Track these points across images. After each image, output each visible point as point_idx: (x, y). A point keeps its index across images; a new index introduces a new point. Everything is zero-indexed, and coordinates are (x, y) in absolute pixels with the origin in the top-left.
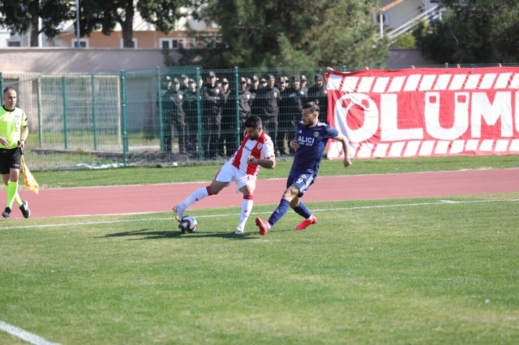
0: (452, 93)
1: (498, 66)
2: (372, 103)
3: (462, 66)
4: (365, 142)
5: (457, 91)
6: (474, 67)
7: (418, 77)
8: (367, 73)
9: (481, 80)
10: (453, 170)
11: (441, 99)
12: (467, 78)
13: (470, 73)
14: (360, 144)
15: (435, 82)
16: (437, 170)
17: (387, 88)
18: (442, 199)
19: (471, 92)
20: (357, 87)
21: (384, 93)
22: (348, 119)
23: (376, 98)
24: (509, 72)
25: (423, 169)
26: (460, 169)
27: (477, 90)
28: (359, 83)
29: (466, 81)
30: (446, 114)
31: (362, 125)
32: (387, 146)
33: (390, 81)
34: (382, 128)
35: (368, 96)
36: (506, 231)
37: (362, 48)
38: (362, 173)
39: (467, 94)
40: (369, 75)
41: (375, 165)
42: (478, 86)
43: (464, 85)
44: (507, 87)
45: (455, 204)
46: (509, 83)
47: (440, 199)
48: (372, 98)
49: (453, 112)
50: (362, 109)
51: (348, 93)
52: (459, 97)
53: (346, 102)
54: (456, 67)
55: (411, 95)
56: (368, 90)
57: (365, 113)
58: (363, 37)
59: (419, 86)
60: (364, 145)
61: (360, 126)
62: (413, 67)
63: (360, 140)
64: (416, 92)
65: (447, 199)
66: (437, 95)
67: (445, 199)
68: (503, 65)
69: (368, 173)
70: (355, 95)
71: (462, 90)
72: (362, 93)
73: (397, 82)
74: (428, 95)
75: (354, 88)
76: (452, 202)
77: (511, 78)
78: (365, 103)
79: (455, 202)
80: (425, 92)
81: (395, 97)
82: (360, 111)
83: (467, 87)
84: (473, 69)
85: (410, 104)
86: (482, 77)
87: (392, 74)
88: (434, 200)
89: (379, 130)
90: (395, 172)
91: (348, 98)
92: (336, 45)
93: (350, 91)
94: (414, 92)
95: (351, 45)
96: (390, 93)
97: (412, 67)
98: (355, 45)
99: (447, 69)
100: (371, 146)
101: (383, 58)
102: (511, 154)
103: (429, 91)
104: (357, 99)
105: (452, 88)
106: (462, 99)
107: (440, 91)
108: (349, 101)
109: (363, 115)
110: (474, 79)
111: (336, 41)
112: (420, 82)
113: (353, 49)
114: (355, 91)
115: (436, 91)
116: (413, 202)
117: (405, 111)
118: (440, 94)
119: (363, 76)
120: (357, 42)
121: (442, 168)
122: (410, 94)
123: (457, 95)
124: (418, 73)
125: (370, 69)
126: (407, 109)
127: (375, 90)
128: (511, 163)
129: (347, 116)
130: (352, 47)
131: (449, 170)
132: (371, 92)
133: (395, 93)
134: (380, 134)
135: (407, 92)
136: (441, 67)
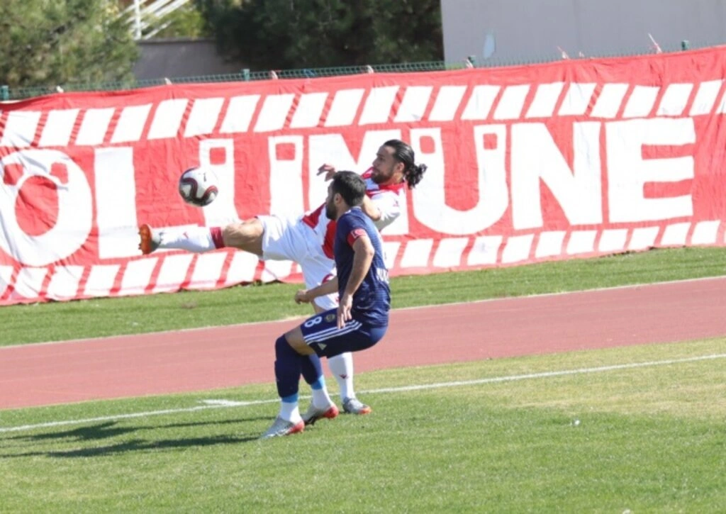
0: (264, 137)
1: (366, 70)
2: (74, 170)
3: (281, 76)
4: (62, 263)
5: (274, 133)
6: (311, 77)
7: (180, 104)
8: (61, 100)
9: (328, 106)
10: (268, 319)
11: (237, 153)
12: (296, 102)
13: (303, 90)
14: (51, 268)
15: (222, 115)
16: (229, 323)
17: (109, 134)
18: (211, 398)
19: (306, 133)
20: (38, 136)
21: (102, 146)
22: (18, 210)
23: (85, 159)
24: (391, 84)
25: (199, 321)
26: (282, 317)
27: (321, 129)
28: (41, 125)
29: (293, 109)
30: (251, 188)
31: (54, 223)
32: (115, 269)
33: (116, 117)
34: (102, 228)
35: (65, 156)
36: (335, 474)
37: (75, 43)
38: (52, 339)
39: (298, 141)
40: (64, 106)
41: (86, 316)
42: (323, 120)
43: (288, 120)
44: (390, 120)
45: (235, 408)
46: (394, 110)
47: (204, 397)
48: (74, 159)
49: (267, 183)
50: (54, 187)
51: (17, 149)
52: (278, 147)
53: (13, 172)
54: (268, 77)
55: (165, 147)
56: (64, 142)
57: (60, 193)
58: (74, 20)
59: (183, 125)
60: (59, 269)
61: (49, 226)
62: (168, 82)
63: (52, 260)
64: (178, 141)
65: (221, 397)
66: (229, 145)
67: (217, 398)
68: (377, 69)
69: (67, 337)
70: (33, 154)
71: (286, 130)
72: (51, 148)
73: (133, 119)
74: (205, 147)
75: (31, 138)
76: (232, 403)
77: (399, 98)
78: (59, 170)
79: (238, 403)
80: (199, 138)
81: (128, 153)
82: (47, 190)
83: (298, 122)
84: (309, 81)
85: (164, 169)
86: (331, 98)
87: (120, 99)
88: (190, 401)
89: (94, 234)
90: (132, 332)
91: (18, 162)
92: (15, 39)
93: (20, 144)
94: (173, 140)
95: (49, 39)
96: (117, 145)
97: (165, 82)
98: (57, 36)
99: (247, 83)
100: (78, 271)
101: (127, 64)
102: (405, 273)
103: (209, 136)
104: (41, 162)
105: (260, 128)
106: (286, 153)
107: (235, 135)
108: (19, 168)
109: (54, 200)
110: (312, 104)
111: (15, 29)
112: (186, 117)
113: (54, 47)
114: (34, 145)
115: (225, 136)
116: (137, 410)
117: (154, 187)
118: (235, 143)
119: (52, 108)
120: (60, 30)
121: (240, 318)
122: (162, 145)
123: (273, 142)
124: (181, 96)
125: (65, 91)
126: (158, 182)
127: (82, 140)
128: (403, 295)
129: (17, 203)
130: (51, 42)
131: (258, 320)
132: (71, 144)
133: (128, 144)
134: (96, 243)
135: (157, 141)
136: (233, 79)
